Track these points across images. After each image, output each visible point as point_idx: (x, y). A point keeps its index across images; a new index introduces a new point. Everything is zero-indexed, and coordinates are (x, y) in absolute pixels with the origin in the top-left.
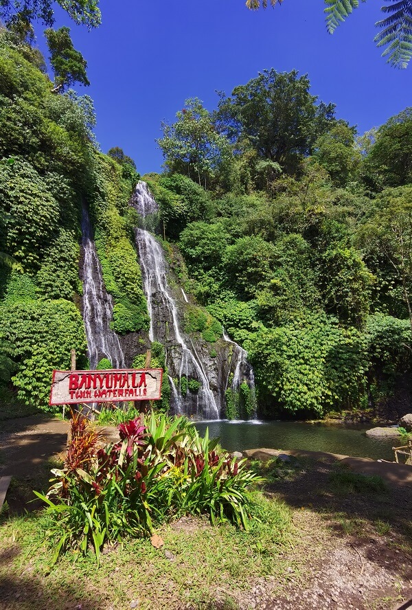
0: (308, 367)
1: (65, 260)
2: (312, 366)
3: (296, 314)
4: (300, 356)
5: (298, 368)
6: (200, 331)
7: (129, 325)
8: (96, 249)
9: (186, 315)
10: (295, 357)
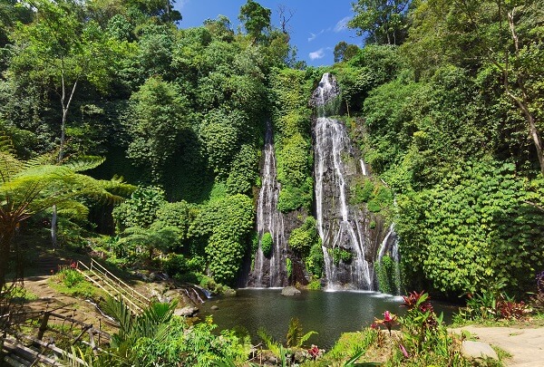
0: (455, 237)
1: (244, 166)
2: (462, 235)
3: (444, 169)
4: (444, 223)
5: (442, 237)
6: (365, 201)
7: (289, 204)
8: (274, 150)
9: (352, 188)
10: (438, 224)
